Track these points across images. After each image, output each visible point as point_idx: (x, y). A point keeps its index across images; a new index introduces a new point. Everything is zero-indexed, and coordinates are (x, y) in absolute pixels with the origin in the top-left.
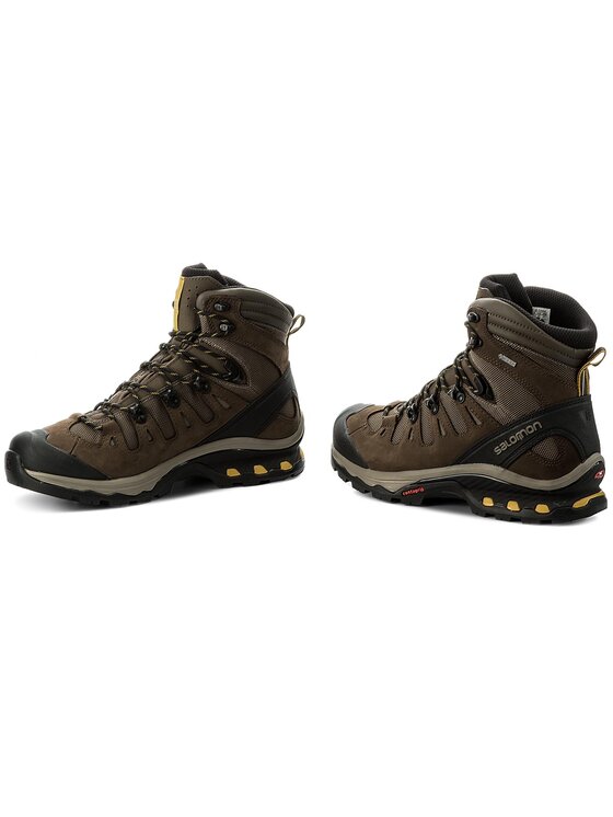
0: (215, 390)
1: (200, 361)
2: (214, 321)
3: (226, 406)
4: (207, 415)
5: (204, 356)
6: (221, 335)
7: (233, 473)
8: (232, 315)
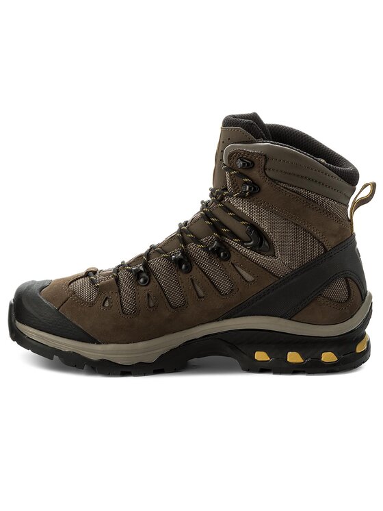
0: (234, 258)
1: (221, 223)
2: (237, 178)
3: (249, 278)
4: (225, 286)
5: (226, 218)
6: (242, 196)
7: (261, 356)
8: (256, 174)
